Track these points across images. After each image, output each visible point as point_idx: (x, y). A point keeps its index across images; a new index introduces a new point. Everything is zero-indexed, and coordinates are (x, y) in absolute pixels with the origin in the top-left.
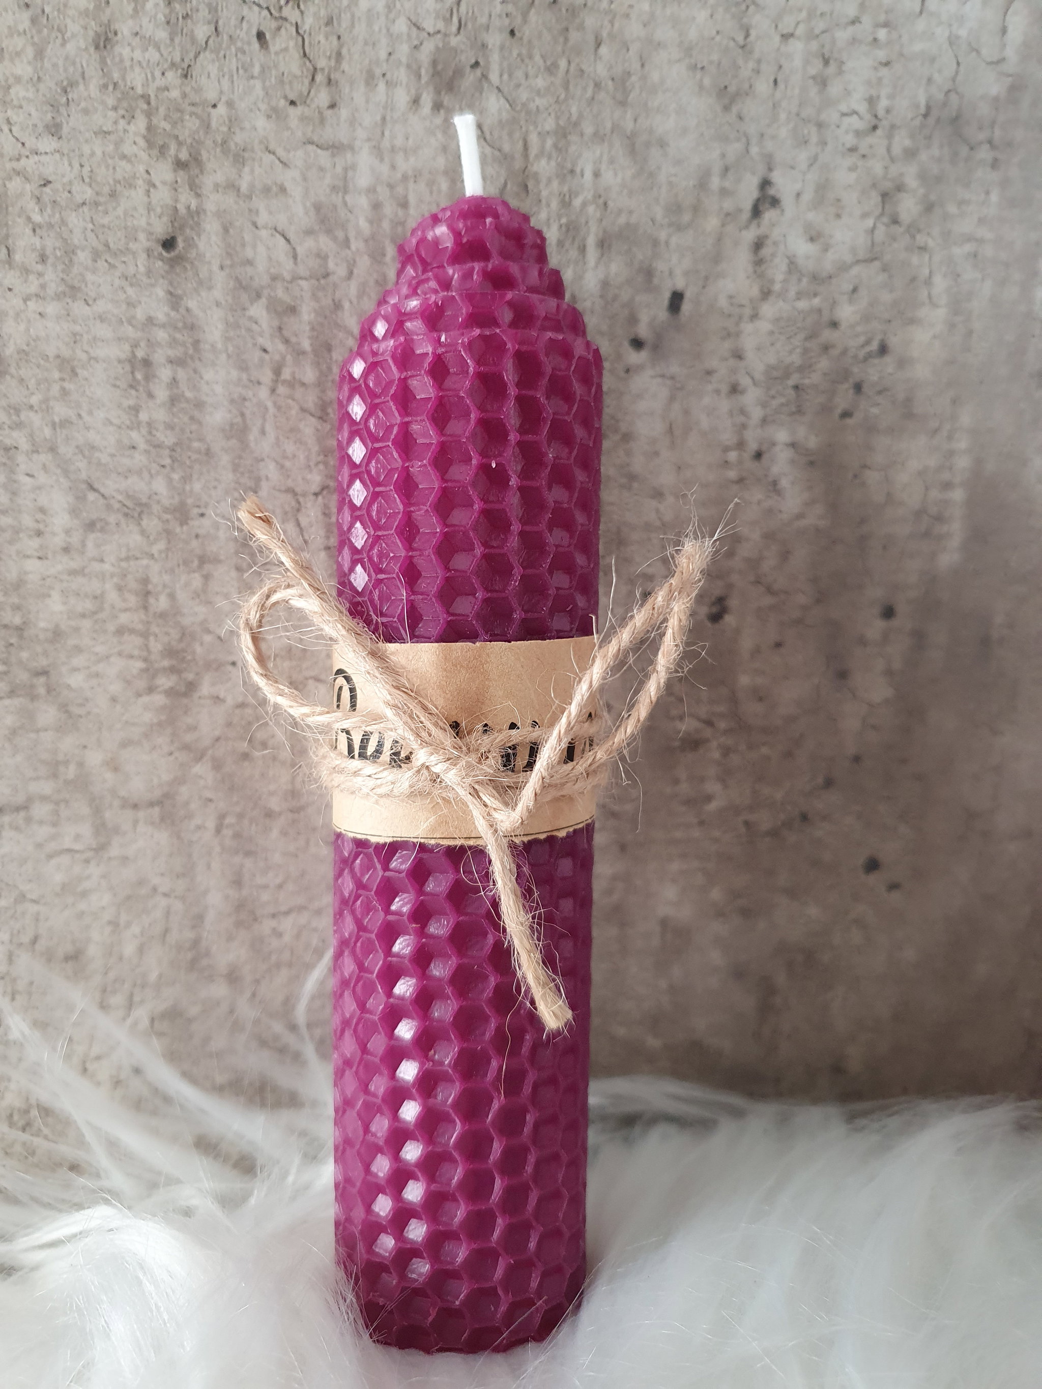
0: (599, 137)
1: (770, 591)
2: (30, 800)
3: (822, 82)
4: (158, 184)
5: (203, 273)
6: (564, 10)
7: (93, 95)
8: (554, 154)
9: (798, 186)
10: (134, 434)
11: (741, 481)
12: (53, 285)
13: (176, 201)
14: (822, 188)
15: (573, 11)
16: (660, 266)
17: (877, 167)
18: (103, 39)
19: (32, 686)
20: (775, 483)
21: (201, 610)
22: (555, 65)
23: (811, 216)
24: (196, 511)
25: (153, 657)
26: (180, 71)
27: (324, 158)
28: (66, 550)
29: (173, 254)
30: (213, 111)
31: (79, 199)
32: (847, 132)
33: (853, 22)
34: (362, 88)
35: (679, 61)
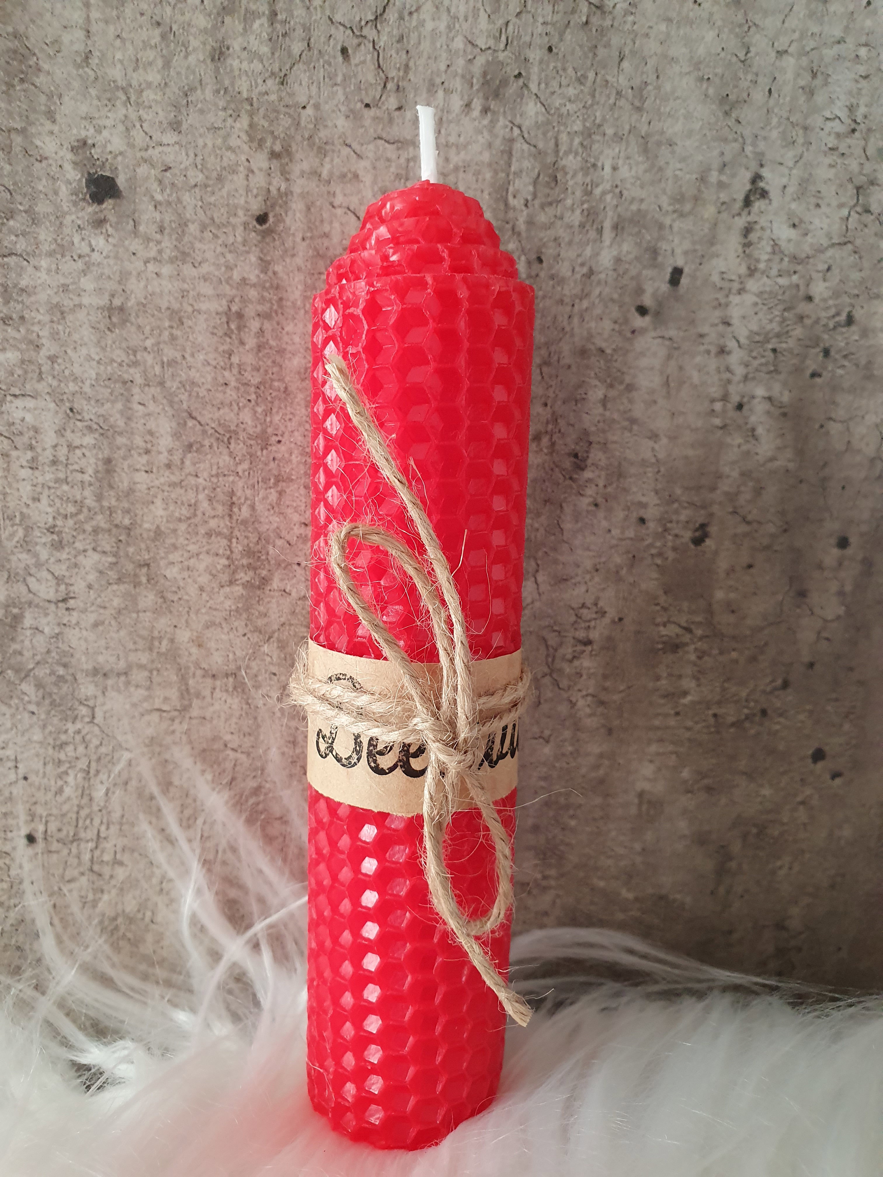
0: (618, 138)
1: (745, 521)
2: (130, 667)
3: (811, 93)
4: (256, 170)
5: (289, 244)
6: (594, 30)
7: (208, 99)
8: (580, 150)
9: (784, 181)
10: (227, 374)
11: (724, 427)
12: (168, 251)
13: (270, 184)
14: (804, 183)
15: (602, 31)
16: (664, 246)
17: (854, 166)
18: (218, 52)
19: (136, 575)
20: (753, 430)
21: (276, 520)
22: (584, 76)
23: (793, 206)
24: (274, 439)
25: (234, 556)
26: (278, 79)
27: (390, 151)
28: (168, 466)
29: (264, 227)
30: (302, 111)
31: (192, 182)
32: (829, 134)
33: (839, 42)
34: (425, 95)
35: (688, 73)
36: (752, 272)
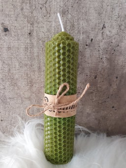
0: (83, 20)
1: (102, 75)
2: (14, 97)
3: (112, 12)
4: (28, 26)
5: (34, 37)
6: (79, 3)
7: (21, 16)
8: (77, 22)
9: (108, 25)
10: (26, 56)
11: (99, 62)
12: (16, 39)
13: (31, 28)
16: (90, 36)
17: (119, 23)
18: (22, 9)
19: (14, 85)
20: (103, 62)
21: (34, 77)
22: (77, 11)
23: (110, 29)
24: (33, 65)
25: (28, 82)
26: (31, 13)
27: (48, 23)
28: (18, 70)
29: (30, 35)
30: (35, 17)
31: (19, 29)
32: (115, 18)
33: (117, 4)
34: (53, 14)
35: (93, 9)
36: (103, 39)
